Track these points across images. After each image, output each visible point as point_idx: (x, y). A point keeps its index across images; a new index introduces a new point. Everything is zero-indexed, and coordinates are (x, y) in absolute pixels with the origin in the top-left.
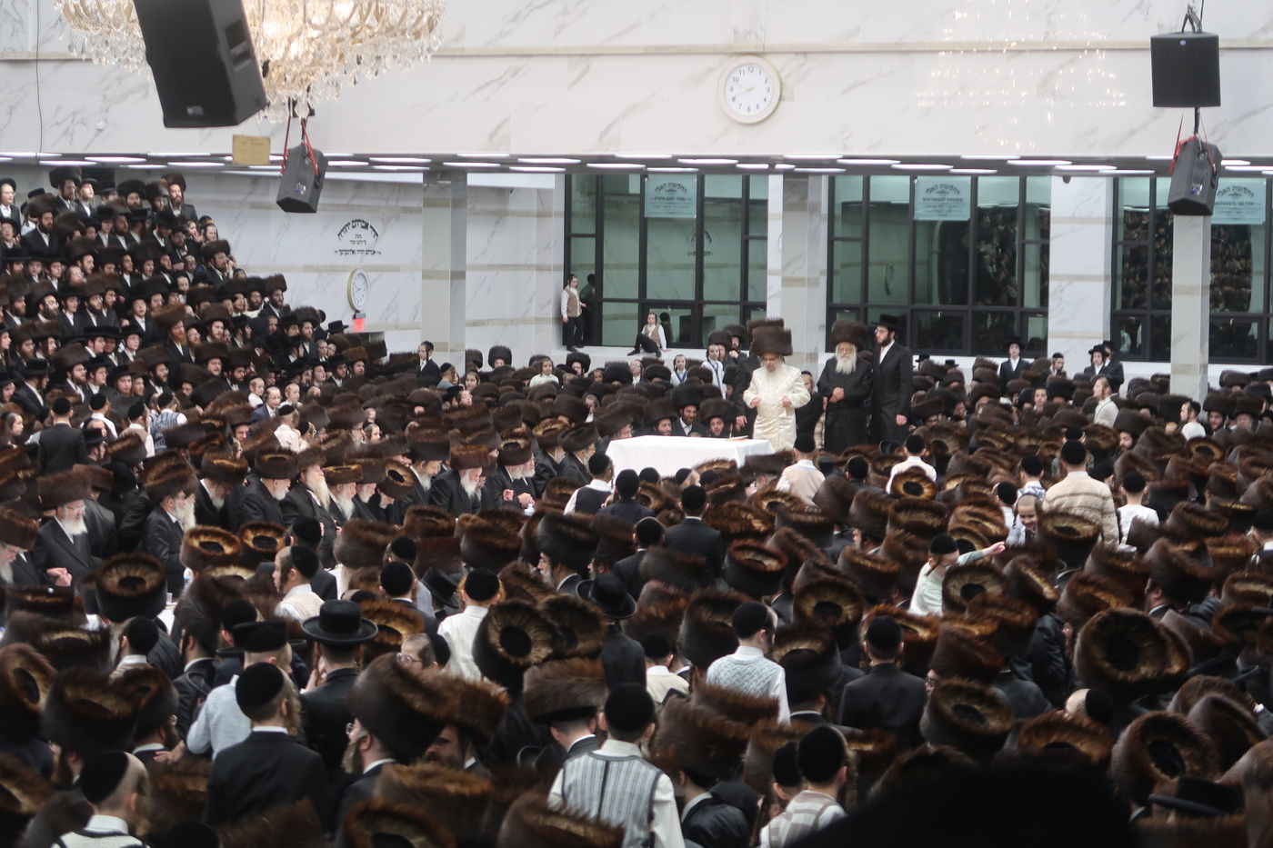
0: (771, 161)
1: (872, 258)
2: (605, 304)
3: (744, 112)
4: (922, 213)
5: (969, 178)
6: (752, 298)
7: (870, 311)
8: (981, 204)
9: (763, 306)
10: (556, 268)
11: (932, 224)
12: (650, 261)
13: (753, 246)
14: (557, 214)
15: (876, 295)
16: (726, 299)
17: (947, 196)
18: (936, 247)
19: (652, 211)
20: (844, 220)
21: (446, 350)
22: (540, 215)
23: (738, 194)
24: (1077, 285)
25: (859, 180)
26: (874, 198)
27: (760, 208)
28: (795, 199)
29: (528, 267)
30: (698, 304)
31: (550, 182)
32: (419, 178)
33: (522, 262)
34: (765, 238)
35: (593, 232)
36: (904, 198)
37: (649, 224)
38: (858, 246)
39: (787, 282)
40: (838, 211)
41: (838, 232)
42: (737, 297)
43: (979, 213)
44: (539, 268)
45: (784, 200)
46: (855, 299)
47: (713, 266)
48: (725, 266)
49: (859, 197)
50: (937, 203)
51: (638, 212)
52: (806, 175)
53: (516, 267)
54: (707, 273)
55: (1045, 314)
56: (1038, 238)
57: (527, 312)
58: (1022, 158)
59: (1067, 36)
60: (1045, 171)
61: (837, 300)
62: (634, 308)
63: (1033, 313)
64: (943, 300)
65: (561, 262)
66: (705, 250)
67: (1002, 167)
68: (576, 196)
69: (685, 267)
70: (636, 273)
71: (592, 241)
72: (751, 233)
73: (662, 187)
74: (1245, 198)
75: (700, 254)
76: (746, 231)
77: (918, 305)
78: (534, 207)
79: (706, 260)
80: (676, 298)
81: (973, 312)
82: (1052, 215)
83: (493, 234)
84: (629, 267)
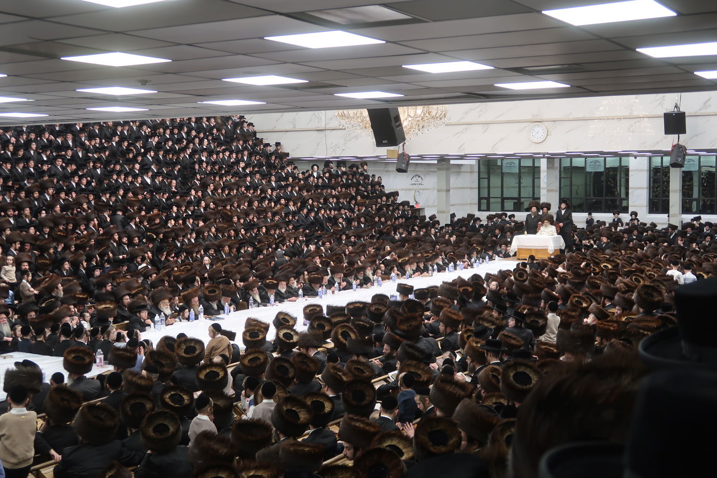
0: (544, 154)
1: (573, 184)
2: (491, 199)
3: (536, 139)
4: (588, 169)
5: (603, 158)
6: (535, 196)
7: (573, 200)
8: (607, 167)
9: (539, 199)
10: (476, 188)
11: (591, 172)
12: (504, 186)
13: (536, 180)
14: (476, 172)
15: (574, 195)
16: (528, 197)
17: (596, 164)
18: (592, 180)
19: (505, 170)
20: (564, 172)
21: (444, 213)
22: (471, 172)
23: (531, 165)
24: (638, 190)
25: (569, 159)
26: (573, 165)
27: (537, 169)
28: (550, 165)
29: (467, 188)
30: (519, 198)
31: (474, 162)
32: (436, 162)
34: (540, 178)
35: (487, 177)
36: (583, 165)
37: (504, 174)
38: (569, 179)
39: (548, 191)
40: (562, 169)
41: (562, 176)
42: (531, 196)
43: (606, 169)
44: (471, 188)
45: (547, 166)
46: (567, 196)
47: (524, 187)
48: (527, 187)
49: (569, 165)
50: (593, 166)
51: (500, 171)
52: (554, 158)
54: (522, 189)
55: (628, 200)
56: (625, 176)
57: (467, 201)
58: (623, 151)
59: (635, 113)
60: (628, 155)
61: (562, 196)
62: (500, 200)
63: (624, 199)
64: (594, 195)
65: (477, 186)
67: (615, 154)
68: (481, 166)
69: (515, 187)
70: (500, 189)
71: (487, 180)
73: (508, 163)
74: (692, 163)
75: (520, 183)
76: (534, 176)
77: (588, 198)
78: (469, 170)
79: (522, 185)
80: (512, 197)
81: (605, 199)
82: (630, 169)
83: (457, 178)
84: (498, 187)
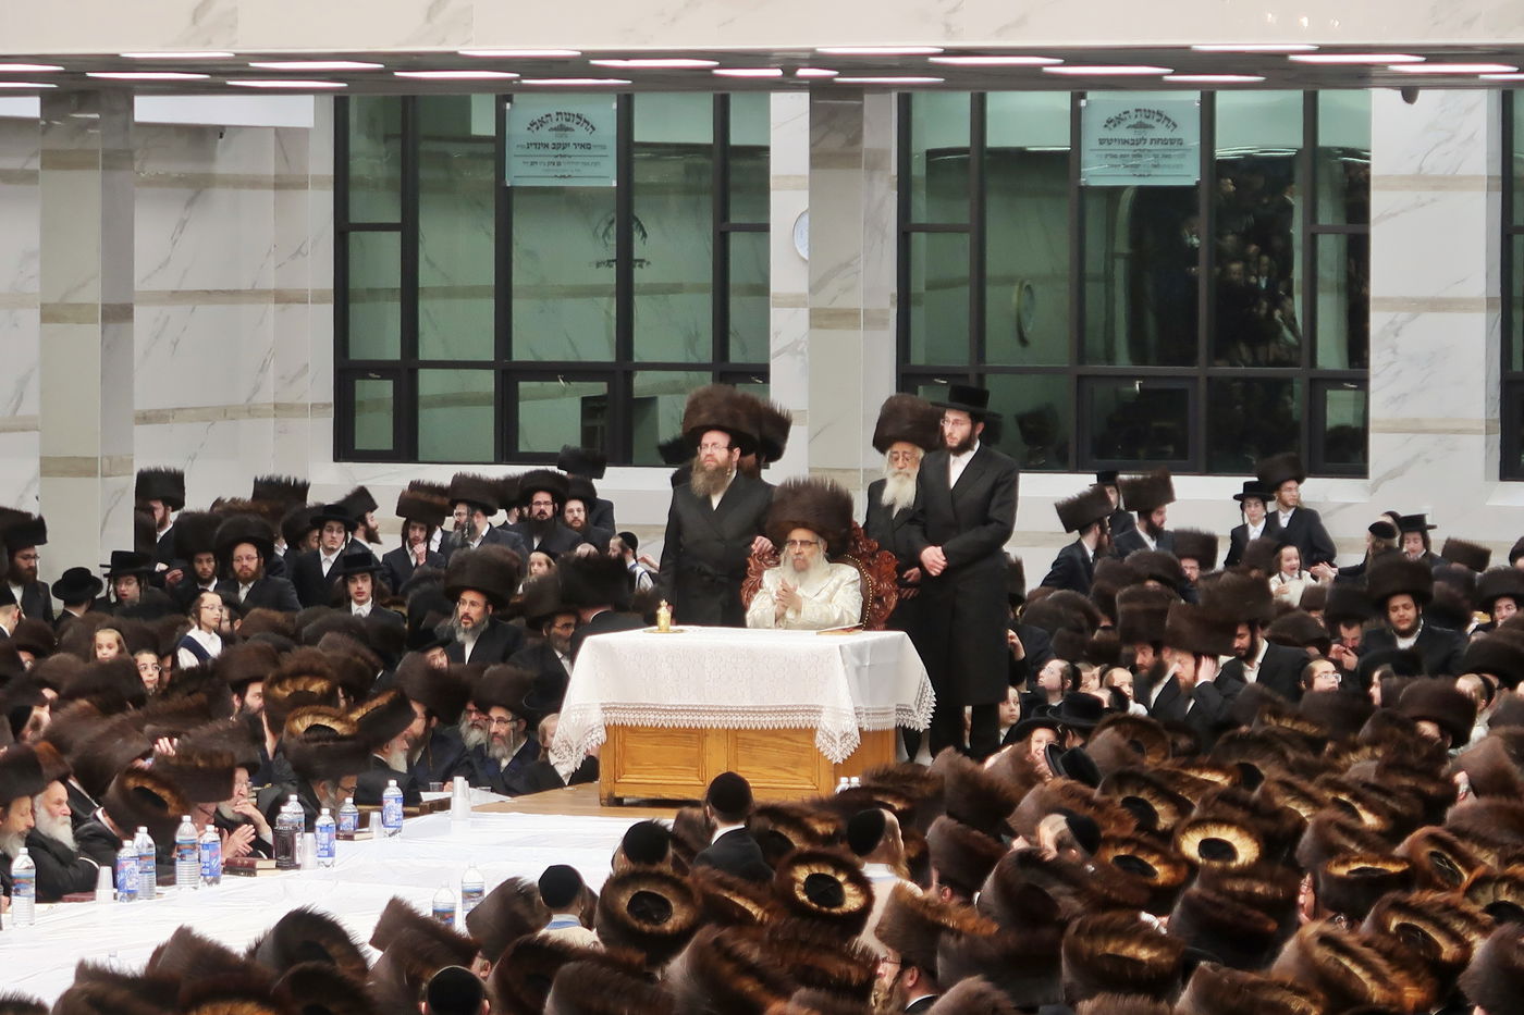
0: (790, 63)
1: (992, 269)
2: (423, 374)
4: (1097, 171)
5: (1196, 96)
6: (736, 356)
7: (991, 381)
8: (1222, 152)
9: (762, 373)
10: (318, 298)
11: (1113, 193)
12: (518, 279)
13: (737, 242)
14: (318, 182)
15: (1000, 346)
16: (681, 359)
17: (1150, 134)
18: (1122, 246)
19: (520, 173)
20: (932, 190)
21: (91, 473)
22: (283, 184)
23: (704, 135)
24: (1430, 318)
25: (964, 99)
26: (994, 140)
27: (747, 163)
28: (835, 142)
29: (256, 295)
30: (621, 369)
31: (304, 113)
32: (30, 108)
33: (245, 285)
34: (764, 228)
35: (396, 218)
36: (1059, 141)
37: (517, 200)
38: (964, 241)
39: (823, 318)
40: (919, 169)
41: (921, 212)
42: (705, 353)
43: (1216, 169)
44: (282, 298)
45: (812, 145)
46: (957, 356)
47: (653, 290)
48: (676, 289)
49: (962, 139)
50: (1128, 149)
51: (491, 177)
52: (858, 91)
53: (233, 295)
54: (641, 306)
55: (1362, 383)
56: (1341, 222)
57: (256, 390)
58: (1323, 50)
60: (1358, 77)
61: (918, 358)
62: (486, 382)
63: (1336, 380)
64: (1139, 353)
65: (329, 283)
66: (636, 256)
67: (1273, 69)
68: (358, 143)
69: (594, 292)
70: (488, 306)
71: (394, 239)
72: (734, 219)
73: (542, 122)
75: (625, 263)
76: (722, 214)
77: (1092, 368)
78: (269, 167)
79: (640, 276)
80: (572, 358)
81: (1209, 379)
82: (1374, 172)
83: (183, 224)
84: (471, 292)
